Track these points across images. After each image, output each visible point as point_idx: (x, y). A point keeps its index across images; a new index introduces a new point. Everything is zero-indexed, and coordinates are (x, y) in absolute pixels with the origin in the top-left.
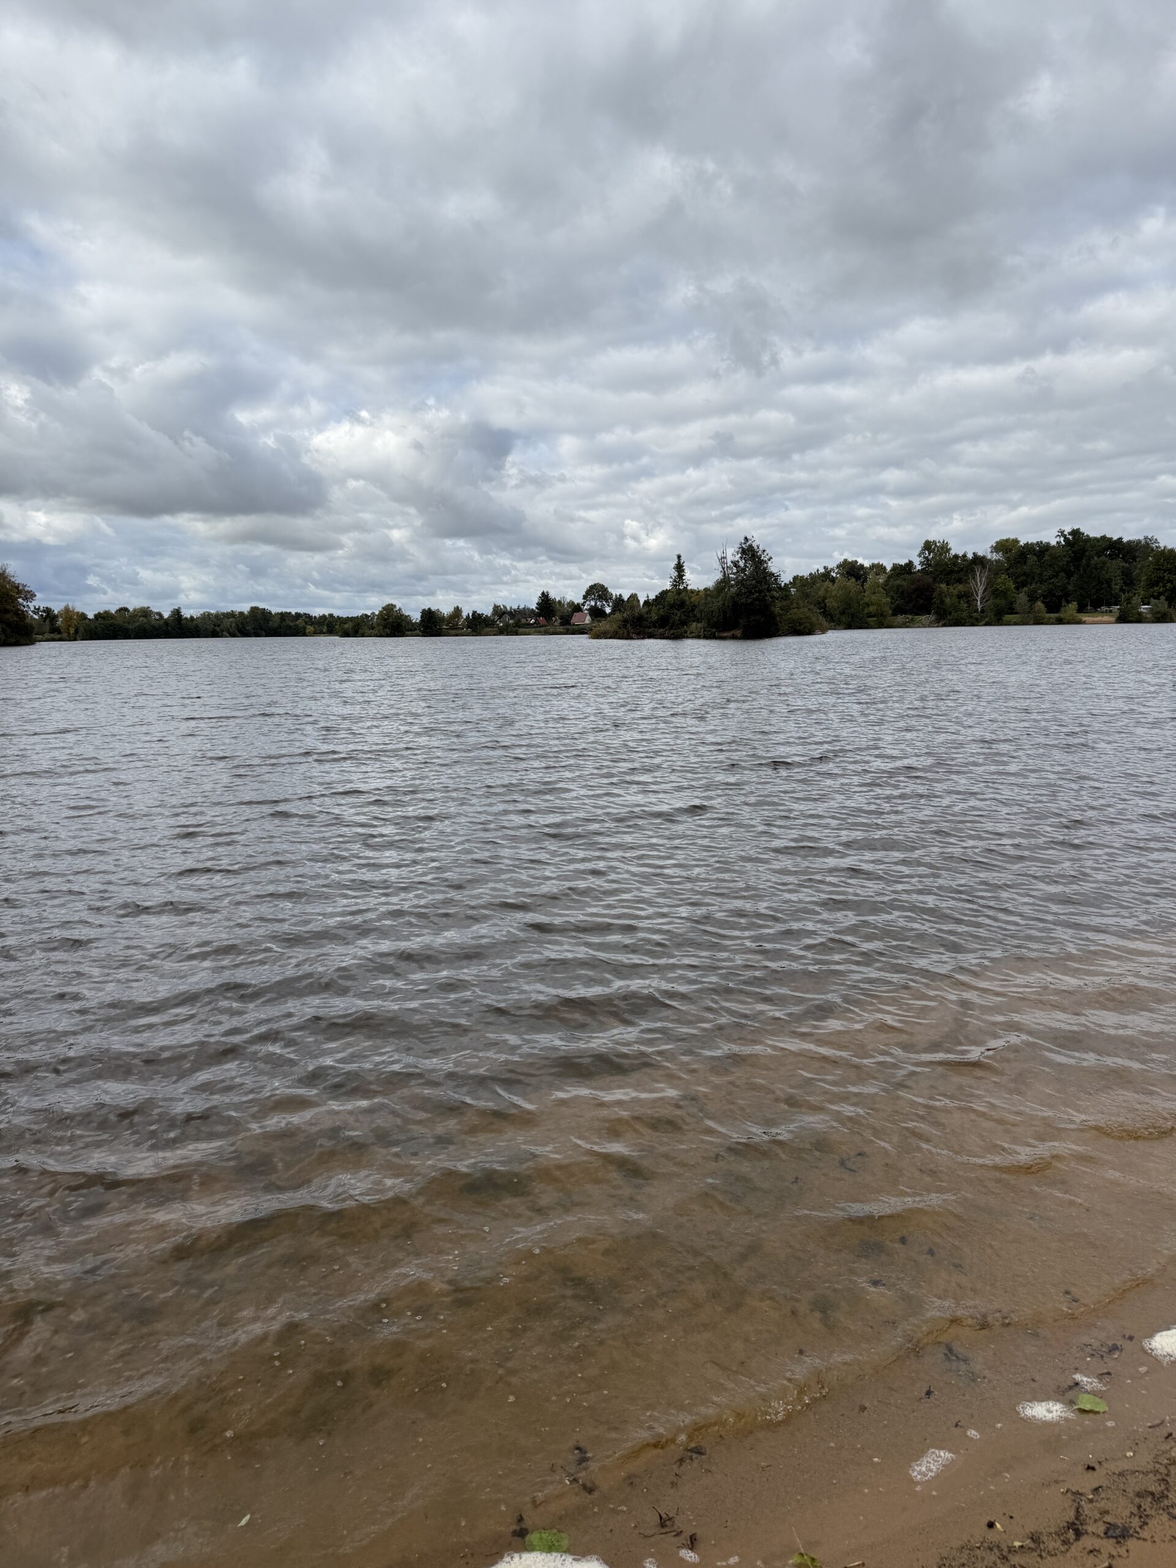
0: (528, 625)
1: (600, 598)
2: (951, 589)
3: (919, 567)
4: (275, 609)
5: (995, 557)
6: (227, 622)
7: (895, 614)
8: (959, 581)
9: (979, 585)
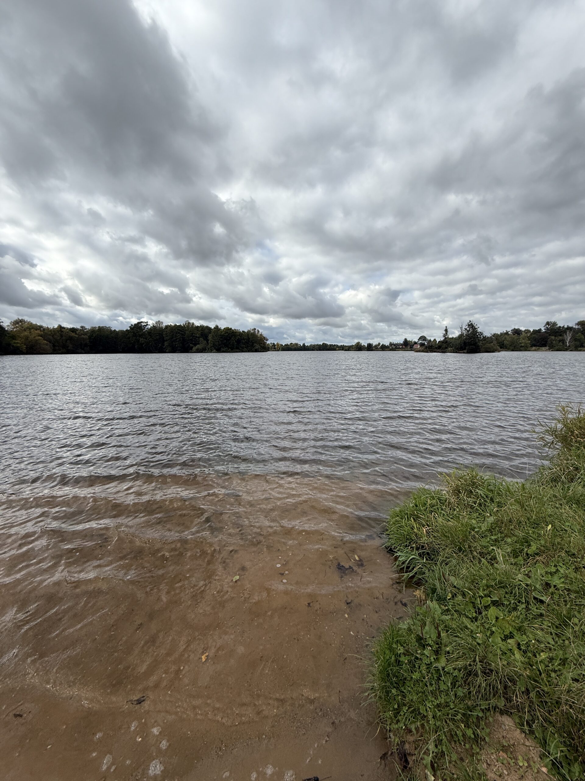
0: (400, 348)
1: (424, 340)
2: (556, 338)
3: (544, 331)
4: (329, 343)
5: (577, 327)
6: (316, 347)
7: (532, 347)
8: (561, 335)
9: (568, 337)
